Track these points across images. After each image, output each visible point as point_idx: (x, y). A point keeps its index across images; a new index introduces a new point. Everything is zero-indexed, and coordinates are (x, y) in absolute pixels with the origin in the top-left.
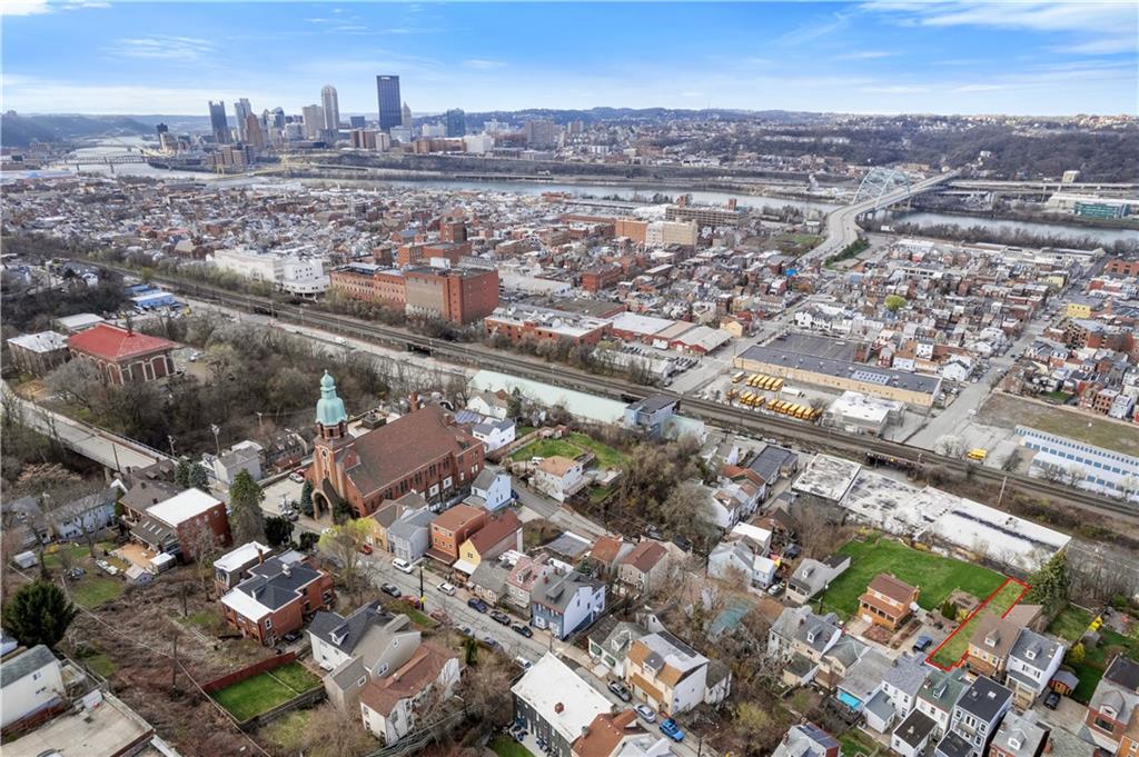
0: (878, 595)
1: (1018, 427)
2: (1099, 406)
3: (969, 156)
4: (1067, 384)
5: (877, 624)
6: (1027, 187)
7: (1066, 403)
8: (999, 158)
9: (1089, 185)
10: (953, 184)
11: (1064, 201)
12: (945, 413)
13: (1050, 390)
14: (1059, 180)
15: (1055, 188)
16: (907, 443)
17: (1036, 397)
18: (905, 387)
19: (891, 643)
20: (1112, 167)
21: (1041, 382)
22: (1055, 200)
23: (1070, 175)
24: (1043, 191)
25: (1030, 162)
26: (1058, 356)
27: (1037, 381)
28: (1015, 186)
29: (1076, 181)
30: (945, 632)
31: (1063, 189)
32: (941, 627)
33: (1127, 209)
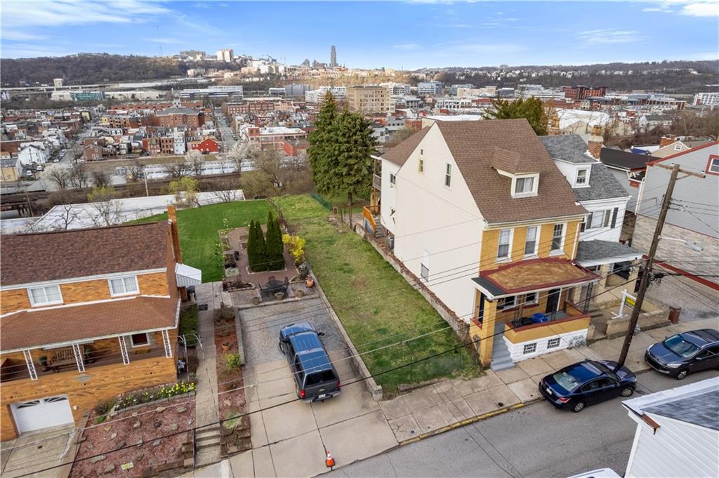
2: (166, 149)
4: (135, 145)
5: (102, 410)
6: (32, 90)
7: (141, 156)
9: (74, 86)
11: (62, 96)
13: (123, 152)
14: (54, 85)
15: (53, 90)
17: (116, 158)
19: (209, 438)
20: (82, 76)
21: (115, 146)
22: (56, 96)
23: (58, 82)
24: (45, 91)
25: (26, 76)
26: (116, 133)
27: (111, 146)
28: (23, 90)
29: (64, 84)
30: (303, 295)
31: (58, 89)
32: (285, 290)
33: (103, 94)
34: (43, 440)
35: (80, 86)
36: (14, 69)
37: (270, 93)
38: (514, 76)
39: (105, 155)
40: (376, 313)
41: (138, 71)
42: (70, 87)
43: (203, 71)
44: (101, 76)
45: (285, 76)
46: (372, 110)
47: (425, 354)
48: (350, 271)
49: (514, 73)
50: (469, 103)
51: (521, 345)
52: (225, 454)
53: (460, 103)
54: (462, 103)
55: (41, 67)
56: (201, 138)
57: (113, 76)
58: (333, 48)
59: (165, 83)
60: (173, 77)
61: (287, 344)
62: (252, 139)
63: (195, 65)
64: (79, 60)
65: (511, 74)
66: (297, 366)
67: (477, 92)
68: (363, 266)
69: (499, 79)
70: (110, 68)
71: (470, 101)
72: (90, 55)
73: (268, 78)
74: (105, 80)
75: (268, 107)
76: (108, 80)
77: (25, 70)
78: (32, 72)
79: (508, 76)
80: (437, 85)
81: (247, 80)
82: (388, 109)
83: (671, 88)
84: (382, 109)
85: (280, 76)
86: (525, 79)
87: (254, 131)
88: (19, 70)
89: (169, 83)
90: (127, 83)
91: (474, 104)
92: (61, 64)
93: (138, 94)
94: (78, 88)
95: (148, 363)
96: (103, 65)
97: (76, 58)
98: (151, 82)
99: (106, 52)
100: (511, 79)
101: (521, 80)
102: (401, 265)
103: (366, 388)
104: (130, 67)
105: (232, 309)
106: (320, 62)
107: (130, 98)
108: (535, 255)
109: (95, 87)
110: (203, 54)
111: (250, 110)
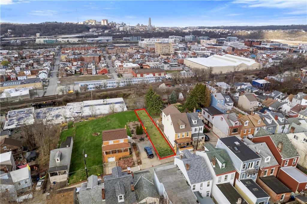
0: (111, 142)
1: (75, 82)
2: (89, 73)
3: (4, 31)
4: (77, 70)
5: (120, 159)
6: (28, 38)
7: (80, 75)
8: (15, 31)
9: (44, 37)
10: (3, 39)
11: (40, 41)
12: (49, 87)
13: (74, 73)
14: (36, 36)
15: (36, 38)
16: (44, 96)
17: (71, 76)
18: (29, 83)
19: (136, 163)
20: (47, 32)
21: (71, 71)
22: (38, 41)
23: (38, 35)
24: (33, 39)
25: (25, 32)
26: (70, 65)
27: (69, 71)
28: (24, 38)
29: (40, 36)
30: (147, 140)
31: (38, 38)
32: (144, 140)
33: (56, 40)
34: (112, 163)
35: (47, 37)
36: (20, 29)
37: (123, 39)
38: (226, 32)
39: (68, 75)
40: (160, 144)
41: (70, 30)
42: (43, 37)
43: (96, 29)
44: (55, 32)
45: (130, 32)
46: (165, 52)
47: (167, 152)
48: (156, 136)
49: (226, 31)
50: (204, 48)
51: (181, 151)
52: (138, 165)
53: (201, 49)
54: (202, 48)
55: (31, 28)
56: (101, 68)
57: (60, 32)
58: (150, 19)
59: (80, 35)
60: (84, 32)
61: (146, 150)
62: (120, 69)
63: (93, 27)
64: (46, 25)
65: (224, 31)
66: (148, 153)
67: (208, 42)
68: (158, 134)
69: (219, 34)
70: (58, 29)
71: (205, 47)
72: (50, 22)
73: (123, 33)
74: (56, 34)
75: (124, 50)
76: (58, 34)
77: (25, 30)
78: (28, 31)
79: (223, 32)
80: (193, 37)
81: (114, 34)
82: (171, 52)
83: (293, 38)
84: (169, 52)
85: (128, 32)
86: (230, 34)
87: (121, 66)
88: (22, 30)
89: (82, 35)
90: (65, 35)
91: (206, 49)
92: (39, 27)
93: (70, 39)
94: (46, 37)
95: (126, 152)
96: (56, 28)
97: (44, 24)
98: (75, 35)
99: (56, 21)
100: (224, 34)
101: (229, 34)
102: (165, 135)
103: (157, 157)
104: (66, 28)
105: (135, 143)
106: (144, 25)
107: (67, 41)
108: (184, 137)
109: (53, 37)
110: (95, 21)
111: (117, 51)
